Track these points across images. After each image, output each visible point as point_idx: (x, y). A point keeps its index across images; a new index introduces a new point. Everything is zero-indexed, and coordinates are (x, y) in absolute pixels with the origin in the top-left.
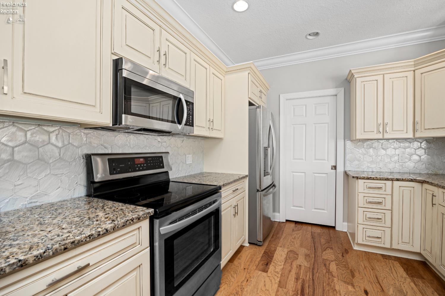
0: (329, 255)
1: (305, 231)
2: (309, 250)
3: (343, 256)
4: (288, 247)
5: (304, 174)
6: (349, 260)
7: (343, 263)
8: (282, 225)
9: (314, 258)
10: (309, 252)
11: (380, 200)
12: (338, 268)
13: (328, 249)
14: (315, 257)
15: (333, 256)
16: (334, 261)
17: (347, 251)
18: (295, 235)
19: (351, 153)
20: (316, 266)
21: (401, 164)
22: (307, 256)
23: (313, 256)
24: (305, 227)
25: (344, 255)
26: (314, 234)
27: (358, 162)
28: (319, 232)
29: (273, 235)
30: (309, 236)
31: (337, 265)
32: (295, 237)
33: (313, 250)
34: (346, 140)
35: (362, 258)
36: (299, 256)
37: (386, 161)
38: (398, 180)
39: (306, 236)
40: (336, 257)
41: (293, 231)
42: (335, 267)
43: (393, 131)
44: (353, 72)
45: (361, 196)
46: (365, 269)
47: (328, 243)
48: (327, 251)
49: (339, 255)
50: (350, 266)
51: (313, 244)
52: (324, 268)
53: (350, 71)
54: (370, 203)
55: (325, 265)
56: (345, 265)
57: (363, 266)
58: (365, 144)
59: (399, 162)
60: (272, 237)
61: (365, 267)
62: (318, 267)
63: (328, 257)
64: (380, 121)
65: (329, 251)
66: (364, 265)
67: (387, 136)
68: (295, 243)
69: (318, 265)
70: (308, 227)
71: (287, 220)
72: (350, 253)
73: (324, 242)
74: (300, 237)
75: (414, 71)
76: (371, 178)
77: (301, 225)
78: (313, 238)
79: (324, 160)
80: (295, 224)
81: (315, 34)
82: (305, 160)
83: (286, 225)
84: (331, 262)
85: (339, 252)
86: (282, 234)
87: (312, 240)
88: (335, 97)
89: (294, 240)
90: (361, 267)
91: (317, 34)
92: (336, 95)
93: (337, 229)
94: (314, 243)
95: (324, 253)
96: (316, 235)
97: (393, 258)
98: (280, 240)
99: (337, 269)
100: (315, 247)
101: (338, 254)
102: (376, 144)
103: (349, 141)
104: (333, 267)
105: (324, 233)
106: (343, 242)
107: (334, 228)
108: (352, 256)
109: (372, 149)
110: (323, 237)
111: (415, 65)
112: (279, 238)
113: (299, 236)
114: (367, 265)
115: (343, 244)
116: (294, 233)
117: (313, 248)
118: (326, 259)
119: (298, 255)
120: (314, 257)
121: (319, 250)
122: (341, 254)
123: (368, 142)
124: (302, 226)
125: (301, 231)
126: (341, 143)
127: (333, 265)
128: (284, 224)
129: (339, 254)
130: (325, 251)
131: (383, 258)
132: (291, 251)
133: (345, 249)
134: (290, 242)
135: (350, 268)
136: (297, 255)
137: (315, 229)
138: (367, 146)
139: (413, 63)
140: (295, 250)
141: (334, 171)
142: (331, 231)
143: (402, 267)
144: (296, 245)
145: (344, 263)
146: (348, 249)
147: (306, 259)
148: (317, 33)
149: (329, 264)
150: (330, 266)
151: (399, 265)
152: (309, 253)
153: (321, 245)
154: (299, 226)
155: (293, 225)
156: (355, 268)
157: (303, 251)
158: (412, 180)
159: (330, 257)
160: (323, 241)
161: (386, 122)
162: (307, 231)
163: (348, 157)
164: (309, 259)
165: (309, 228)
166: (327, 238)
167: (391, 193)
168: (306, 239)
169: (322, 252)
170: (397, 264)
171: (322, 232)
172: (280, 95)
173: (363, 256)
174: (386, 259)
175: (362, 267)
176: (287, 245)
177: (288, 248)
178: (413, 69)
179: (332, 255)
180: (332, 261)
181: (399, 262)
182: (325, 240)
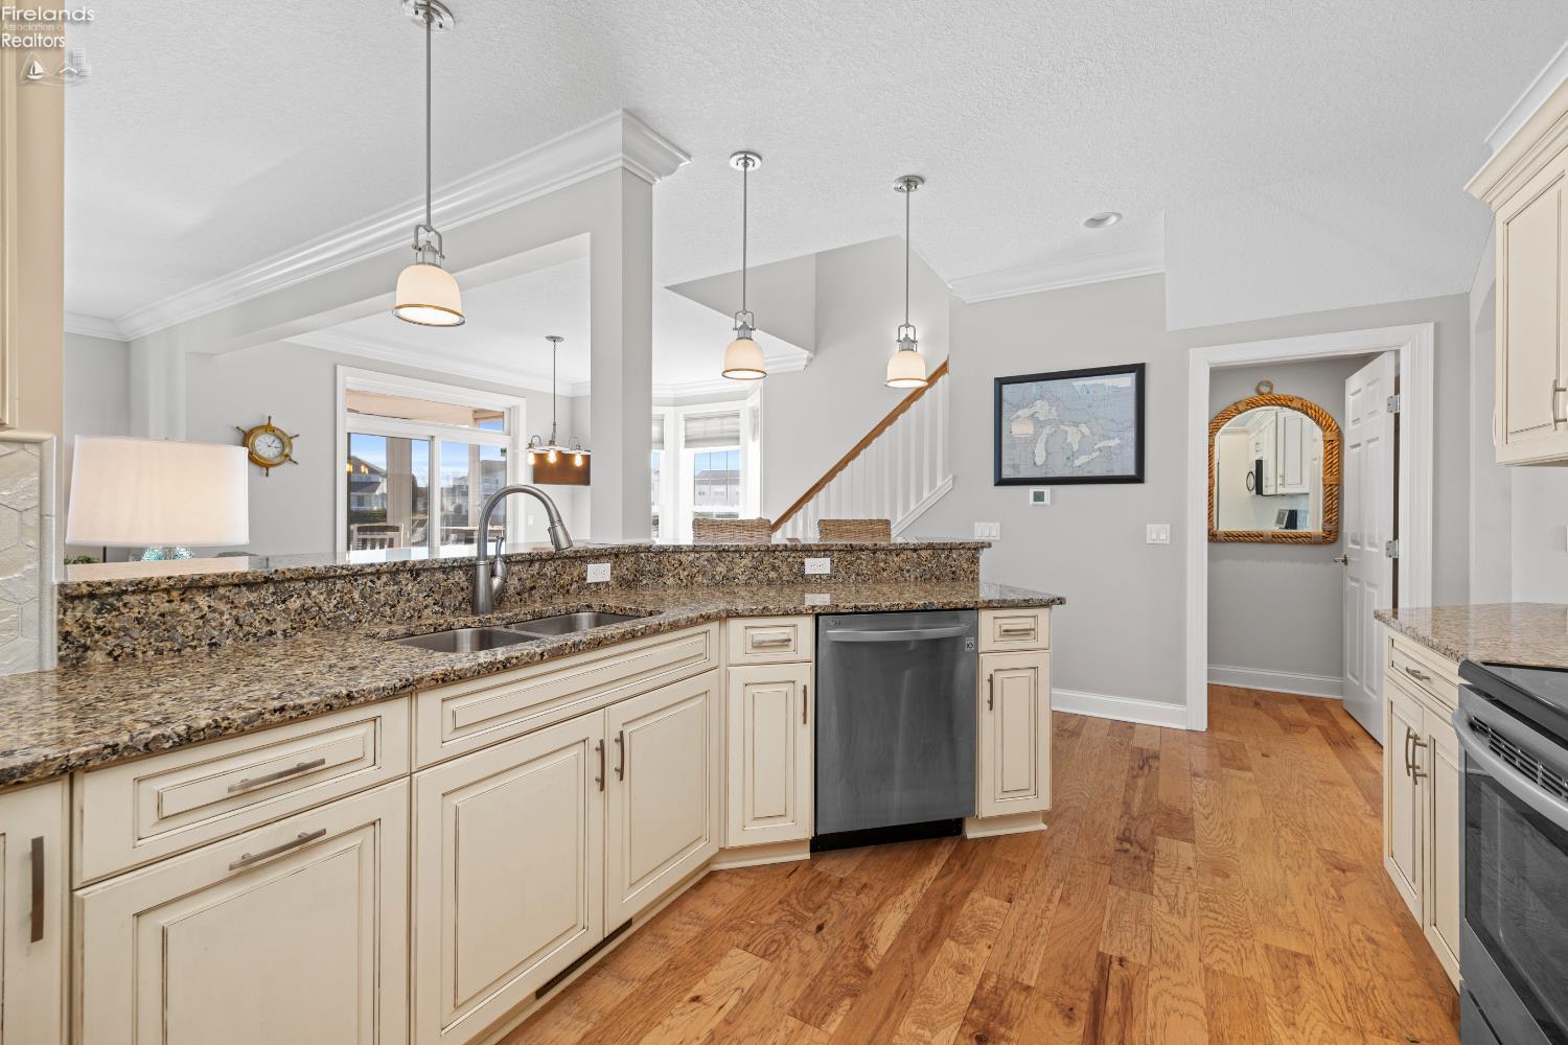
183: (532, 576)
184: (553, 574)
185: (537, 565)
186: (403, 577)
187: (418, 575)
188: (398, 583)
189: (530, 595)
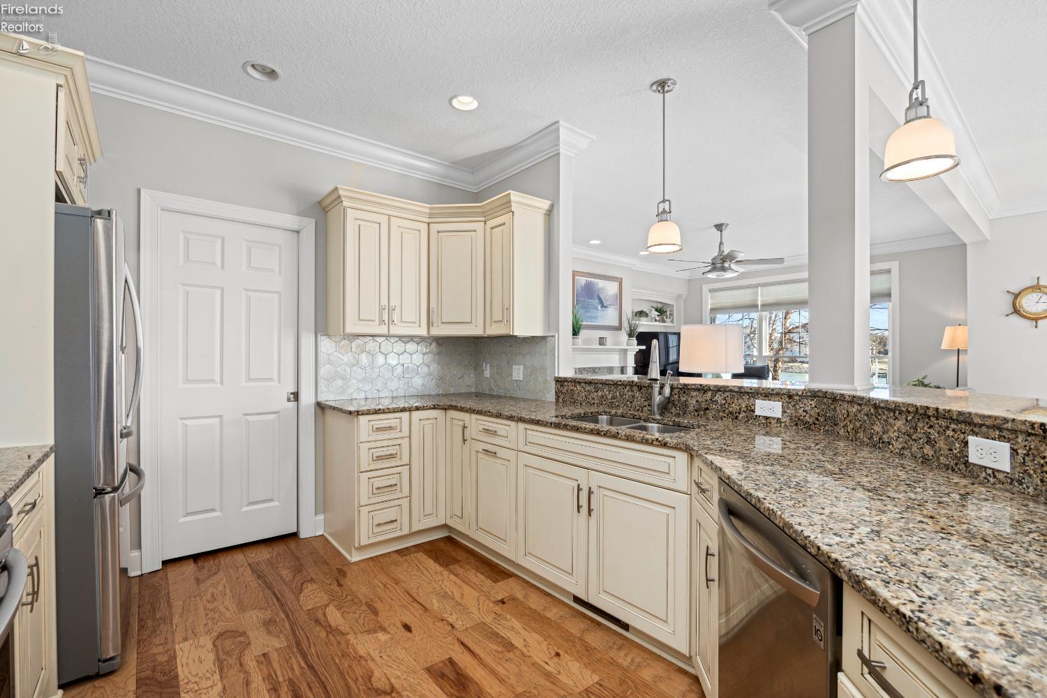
0: (313, 597)
1: (231, 571)
2: (266, 609)
3: (340, 585)
4: (206, 630)
5: (218, 419)
6: (354, 588)
7: (347, 599)
8: (156, 579)
9: (289, 621)
10: (267, 615)
11: (391, 451)
12: (344, 612)
13: (304, 586)
14: (288, 617)
15: (323, 594)
16: (329, 603)
17: (342, 573)
18: (210, 591)
19: (328, 363)
20: (300, 634)
21: (406, 380)
22: (268, 624)
23: (283, 616)
24: (225, 560)
25: (342, 583)
26: (258, 567)
27: (342, 381)
28: (267, 557)
29: (140, 620)
30: (249, 576)
31: (339, 608)
32: (213, 594)
33: (274, 604)
34: (319, 335)
35: (373, 571)
36: (250, 634)
37: (386, 378)
38: (417, 409)
39: (241, 579)
40: (329, 593)
41: (198, 584)
42: (338, 615)
43: (402, 321)
44: (341, 192)
45: (364, 447)
46: (387, 590)
47: (299, 572)
48: (306, 591)
49: (332, 587)
50: (361, 597)
51: (267, 591)
52: (318, 629)
53: (336, 189)
54: (380, 458)
55: (317, 621)
56: (352, 600)
57: (380, 584)
58: (354, 344)
59: (405, 376)
60: (141, 627)
61: (385, 585)
62: (305, 633)
63: (315, 602)
64: (384, 302)
65: (309, 588)
66: (382, 583)
67: (394, 331)
68: (222, 608)
69: (302, 629)
70: (235, 557)
71: (165, 563)
72: (348, 574)
73: (289, 575)
74: (228, 591)
75: (428, 223)
76: (380, 410)
77: (214, 560)
78: (259, 577)
79: (271, 379)
80: (195, 561)
81: (268, 71)
82: (222, 383)
83: (167, 574)
84: (326, 608)
85: (329, 582)
86: (170, 605)
87: (260, 582)
88: (295, 234)
89: (215, 604)
90: (379, 589)
91: (272, 74)
92: (298, 232)
93: (303, 535)
94: (270, 587)
95: (302, 598)
96: (264, 567)
97: (413, 550)
98: (171, 623)
99: (342, 616)
100: (275, 594)
101: (330, 587)
102: (371, 345)
103: (325, 337)
104: (334, 616)
105: (279, 554)
106: (325, 557)
107: (294, 535)
108: (356, 577)
109: (364, 353)
110: (281, 565)
111: (431, 215)
112: (167, 620)
113: (221, 587)
114: (385, 579)
115: (328, 561)
116: (203, 587)
117: (272, 600)
118: (313, 609)
119: (245, 633)
120: (286, 619)
121: (289, 596)
122: (336, 583)
123: (359, 341)
124: (216, 561)
125: (221, 574)
126: (307, 341)
127: (332, 612)
128: (160, 574)
129: (331, 584)
130: (300, 592)
131: (402, 557)
132: (221, 635)
133: (337, 569)
134: (207, 615)
135: (364, 601)
136: (243, 634)
137: (253, 555)
138: (356, 348)
139: (428, 211)
140: (231, 626)
141: (293, 404)
142: (292, 544)
143: (430, 557)
144: (228, 615)
145: (349, 598)
146: (341, 567)
147: (269, 632)
148: (273, 71)
149: (324, 614)
150: (329, 618)
151: (425, 556)
152: (269, 616)
153: (286, 584)
154: (209, 564)
155: (190, 567)
156: (371, 596)
157: (252, 620)
158: (434, 408)
159: (317, 599)
160: (286, 573)
161: (392, 304)
162: (237, 568)
163: (323, 371)
164: (277, 627)
165: (239, 557)
166: (293, 563)
167: (408, 435)
168: (246, 587)
169: (298, 598)
170: (422, 556)
171: (274, 554)
172: (139, 191)
173: (371, 568)
174: (405, 555)
175: (381, 588)
176: (202, 627)
177: (208, 632)
178: (427, 220)
179: (319, 595)
180: (327, 605)
181: (422, 552)
182: (289, 571)
183: (706, 401)
184: (724, 402)
185: (709, 394)
186: (635, 388)
187: (641, 389)
188: (633, 391)
189: (705, 414)
